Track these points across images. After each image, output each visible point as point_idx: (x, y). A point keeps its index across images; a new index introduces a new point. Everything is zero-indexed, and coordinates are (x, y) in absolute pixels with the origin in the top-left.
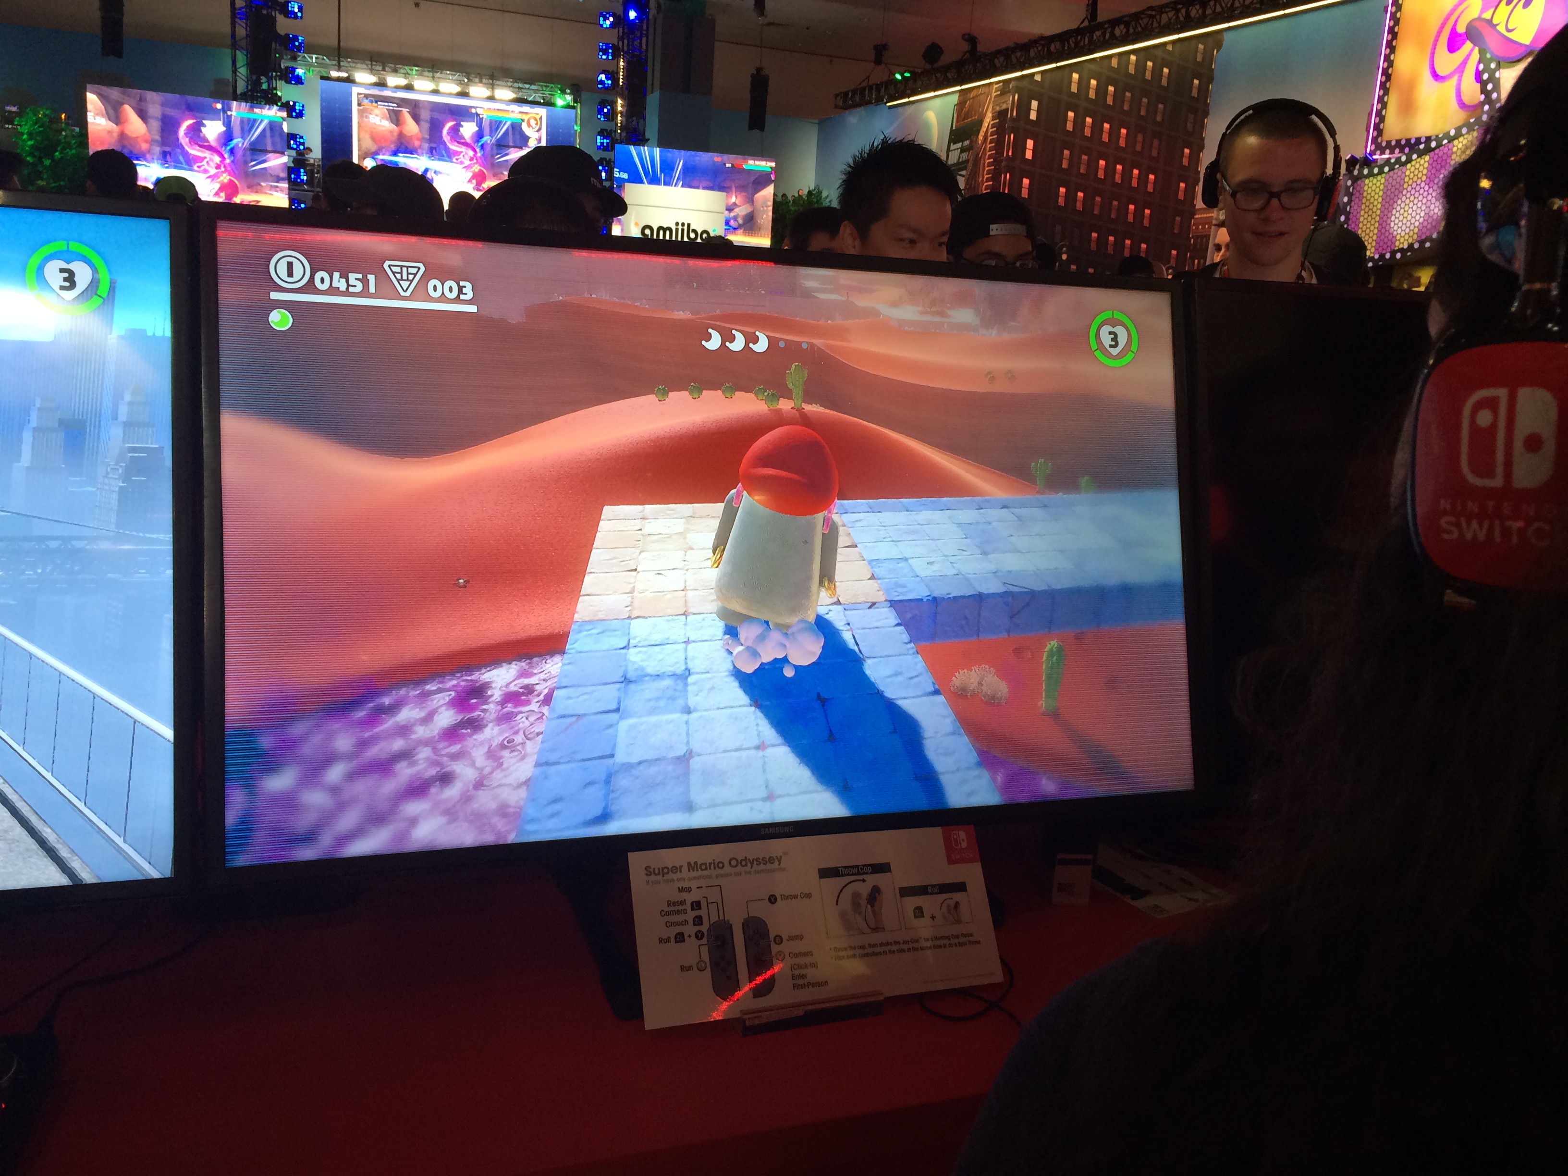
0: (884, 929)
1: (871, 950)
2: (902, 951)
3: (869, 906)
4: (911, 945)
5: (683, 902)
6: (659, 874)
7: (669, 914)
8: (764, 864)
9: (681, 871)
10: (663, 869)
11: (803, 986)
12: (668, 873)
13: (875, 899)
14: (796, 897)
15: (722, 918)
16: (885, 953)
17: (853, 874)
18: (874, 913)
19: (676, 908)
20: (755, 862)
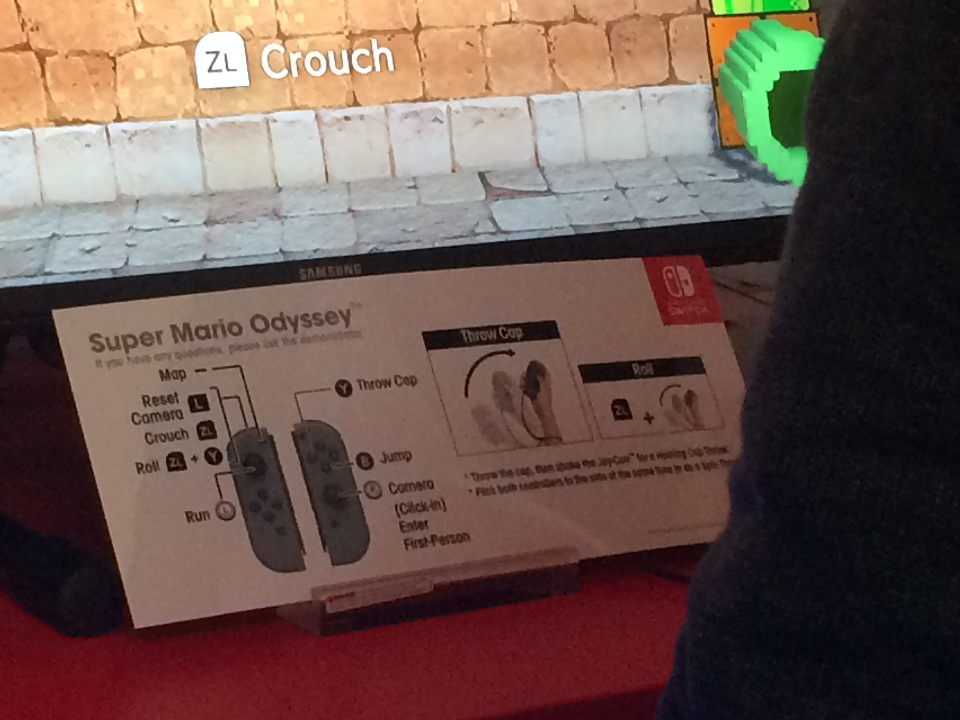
0: (561, 439)
1: (540, 477)
2: (599, 477)
3: (527, 400)
4: (615, 468)
5: (172, 399)
6: (118, 347)
7: (149, 419)
8: (317, 325)
9: (160, 342)
10: (124, 338)
11: (423, 543)
12: (135, 346)
13: (537, 386)
14: (387, 383)
15: (251, 424)
16: (568, 481)
17: (488, 342)
18: (539, 412)
19: (160, 409)
20: (300, 323)
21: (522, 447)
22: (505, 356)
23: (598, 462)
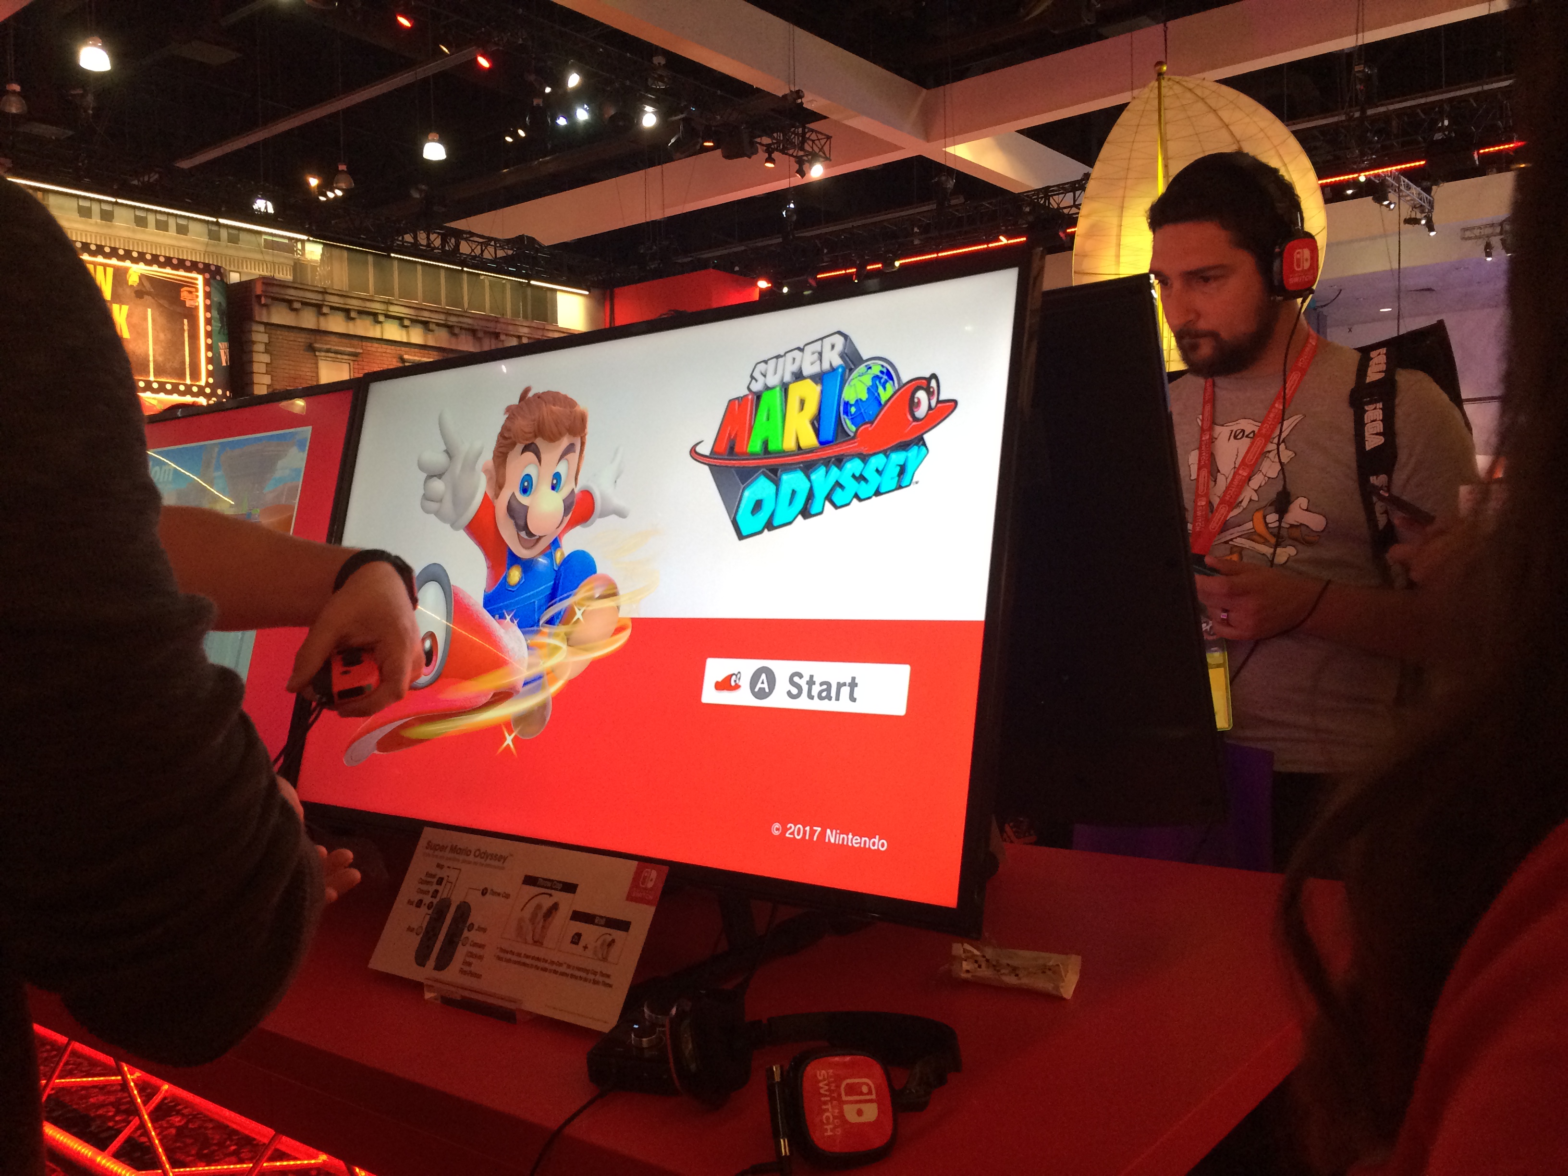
21: (526, 943)
22: (548, 896)
23: (549, 961)
